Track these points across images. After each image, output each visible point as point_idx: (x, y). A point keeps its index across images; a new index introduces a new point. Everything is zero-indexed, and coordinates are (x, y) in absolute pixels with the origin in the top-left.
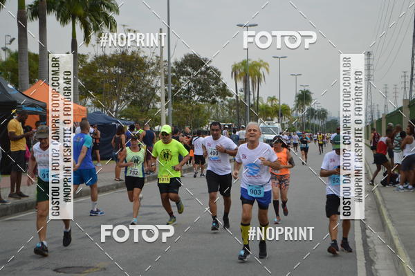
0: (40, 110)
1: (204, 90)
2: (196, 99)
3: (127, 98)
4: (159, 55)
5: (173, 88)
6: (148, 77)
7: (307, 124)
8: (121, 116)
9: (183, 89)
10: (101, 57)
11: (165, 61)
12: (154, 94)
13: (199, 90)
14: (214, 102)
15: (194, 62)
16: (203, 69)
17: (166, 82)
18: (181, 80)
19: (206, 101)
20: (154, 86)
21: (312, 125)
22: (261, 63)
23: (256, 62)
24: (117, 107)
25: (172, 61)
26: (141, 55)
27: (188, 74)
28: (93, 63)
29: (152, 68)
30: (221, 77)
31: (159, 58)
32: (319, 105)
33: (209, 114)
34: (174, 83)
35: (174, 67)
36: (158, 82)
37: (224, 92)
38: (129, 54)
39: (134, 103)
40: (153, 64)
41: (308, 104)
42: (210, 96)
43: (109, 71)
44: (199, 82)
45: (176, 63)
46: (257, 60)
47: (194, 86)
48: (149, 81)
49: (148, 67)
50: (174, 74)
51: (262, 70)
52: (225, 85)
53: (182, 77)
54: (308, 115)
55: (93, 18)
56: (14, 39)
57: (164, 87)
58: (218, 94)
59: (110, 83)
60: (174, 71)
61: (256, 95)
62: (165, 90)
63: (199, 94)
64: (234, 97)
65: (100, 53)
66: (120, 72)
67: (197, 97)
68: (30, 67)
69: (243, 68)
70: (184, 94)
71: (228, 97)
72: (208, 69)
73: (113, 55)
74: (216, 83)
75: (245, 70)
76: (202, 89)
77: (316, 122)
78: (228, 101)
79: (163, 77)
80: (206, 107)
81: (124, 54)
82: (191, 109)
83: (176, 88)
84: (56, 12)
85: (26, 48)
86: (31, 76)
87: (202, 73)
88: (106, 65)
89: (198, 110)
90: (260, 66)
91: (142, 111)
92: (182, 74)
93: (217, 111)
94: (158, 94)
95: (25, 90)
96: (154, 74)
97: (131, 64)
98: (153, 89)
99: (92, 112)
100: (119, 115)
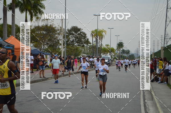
0: (11, 48)
1: (79, 41)
2: (76, 45)
3: (48, 44)
4: (61, 27)
5: (67, 40)
6: (57, 35)
7: (121, 56)
8: (45, 51)
9: (71, 41)
10: (37, 27)
11: (64, 29)
12: (59, 43)
13: (77, 41)
14: (83, 46)
15: (76, 29)
16: (79, 32)
17: (64, 37)
18: (70, 37)
19: (80, 46)
20: (59, 39)
21: (124, 56)
22: (103, 30)
23: (101, 30)
24: (43, 47)
25: (67, 29)
26: (54, 26)
27: (73, 34)
28: (34, 29)
29: (58, 32)
30: (86, 36)
31: (61, 28)
32: (126, 48)
33: (81, 51)
34: (67, 38)
35: (67, 31)
36: (60, 37)
37: (87, 42)
38: (49, 26)
39: (50, 46)
40: (59, 30)
41: (122, 48)
42: (82, 44)
43: (40, 32)
44: (77, 38)
45: (68, 30)
46: (102, 29)
47: (76, 39)
48: (57, 37)
49: (56, 31)
50: (67, 34)
51: (104, 34)
52: (88, 39)
53: (70, 36)
54: (122, 53)
55: (34, 11)
56: (1, 18)
57: (63, 40)
58: (85, 43)
59: (41, 38)
60: (67, 33)
61: (101, 44)
62: (63, 41)
63: (77, 43)
64: (92, 44)
65: (37, 25)
66: (45, 33)
67: (76, 44)
68: (8, 30)
69: (96, 32)
70: (71, 42)
71: (89, 44)
72: (81, 32)
73: (42, 26)
74: (84, 38)
75: (96, 33)
76: (78, 41)
77: (125, 55)
78: (89, 46)
79: (63, 36)
80: (80, 48)
81: (46, 26)
82: (74, 49)
83: (68, 40)
84: (19, 8)
85: (7, 22)
86: (8, 34)
87: (78, 34)
88: (39, 30)
89: (77, 49)
90: (102, 32)
91: (54, 49)
92: (71, 35)
93: (85, 50)
94: (60, 42)
95: (6, 40)
96: (59, 34)
97: (49, 30)
98: (58, 40)
99: (33, 49)
100: (44, 51)
